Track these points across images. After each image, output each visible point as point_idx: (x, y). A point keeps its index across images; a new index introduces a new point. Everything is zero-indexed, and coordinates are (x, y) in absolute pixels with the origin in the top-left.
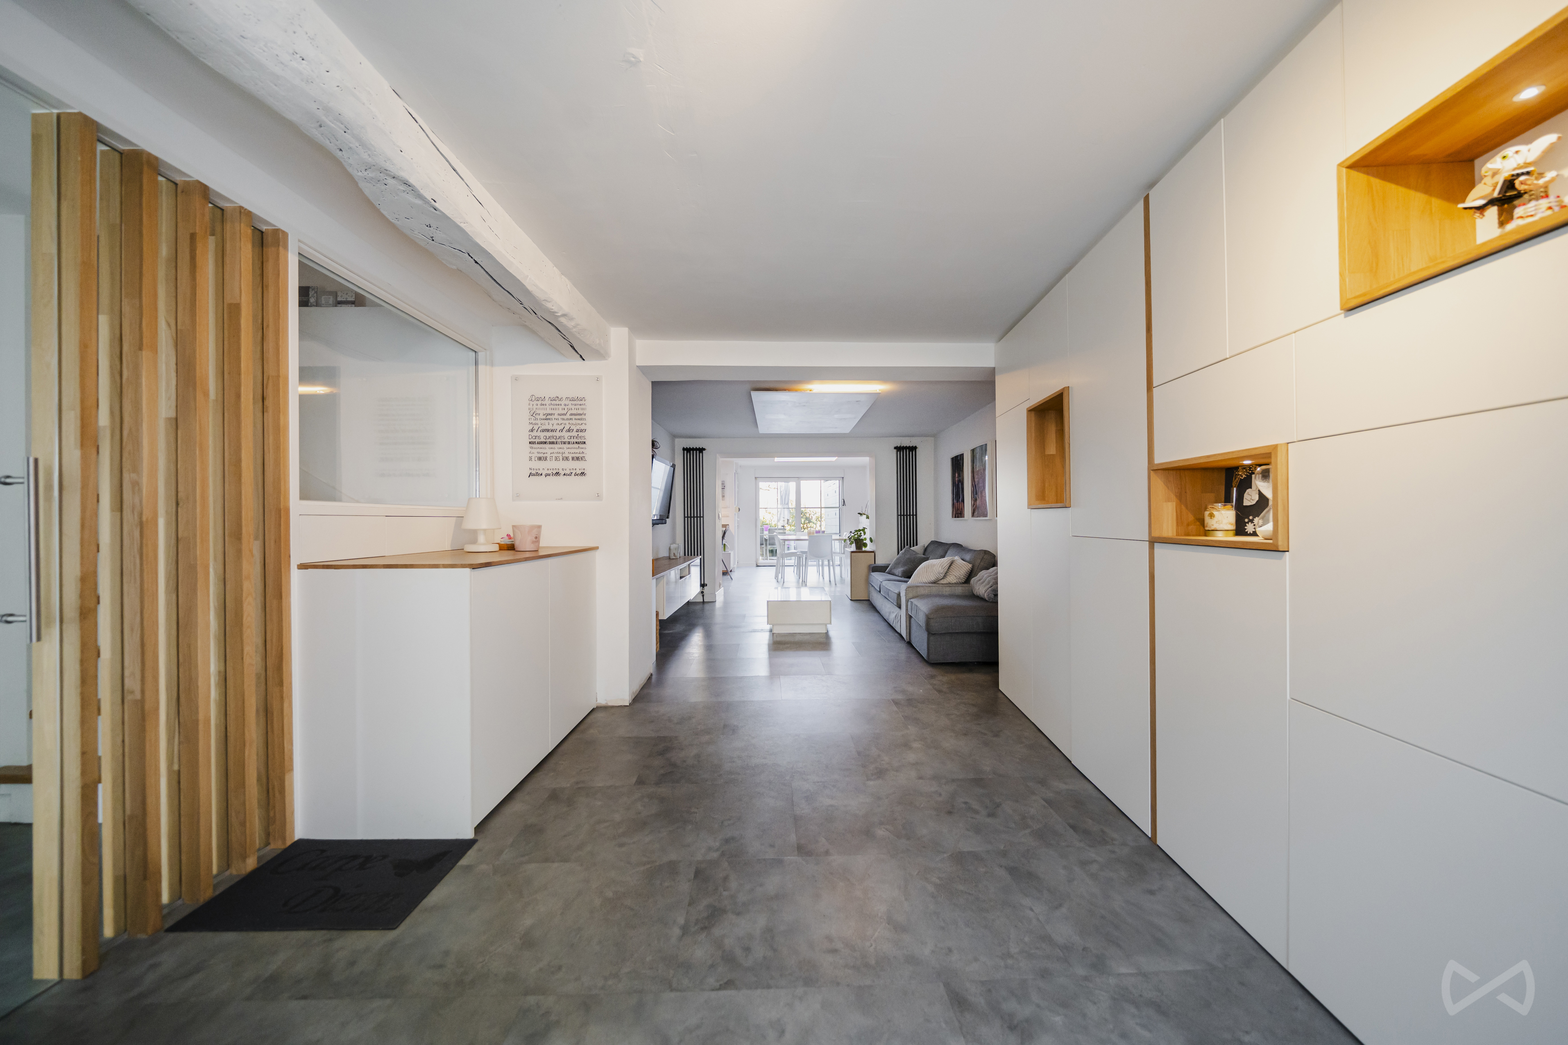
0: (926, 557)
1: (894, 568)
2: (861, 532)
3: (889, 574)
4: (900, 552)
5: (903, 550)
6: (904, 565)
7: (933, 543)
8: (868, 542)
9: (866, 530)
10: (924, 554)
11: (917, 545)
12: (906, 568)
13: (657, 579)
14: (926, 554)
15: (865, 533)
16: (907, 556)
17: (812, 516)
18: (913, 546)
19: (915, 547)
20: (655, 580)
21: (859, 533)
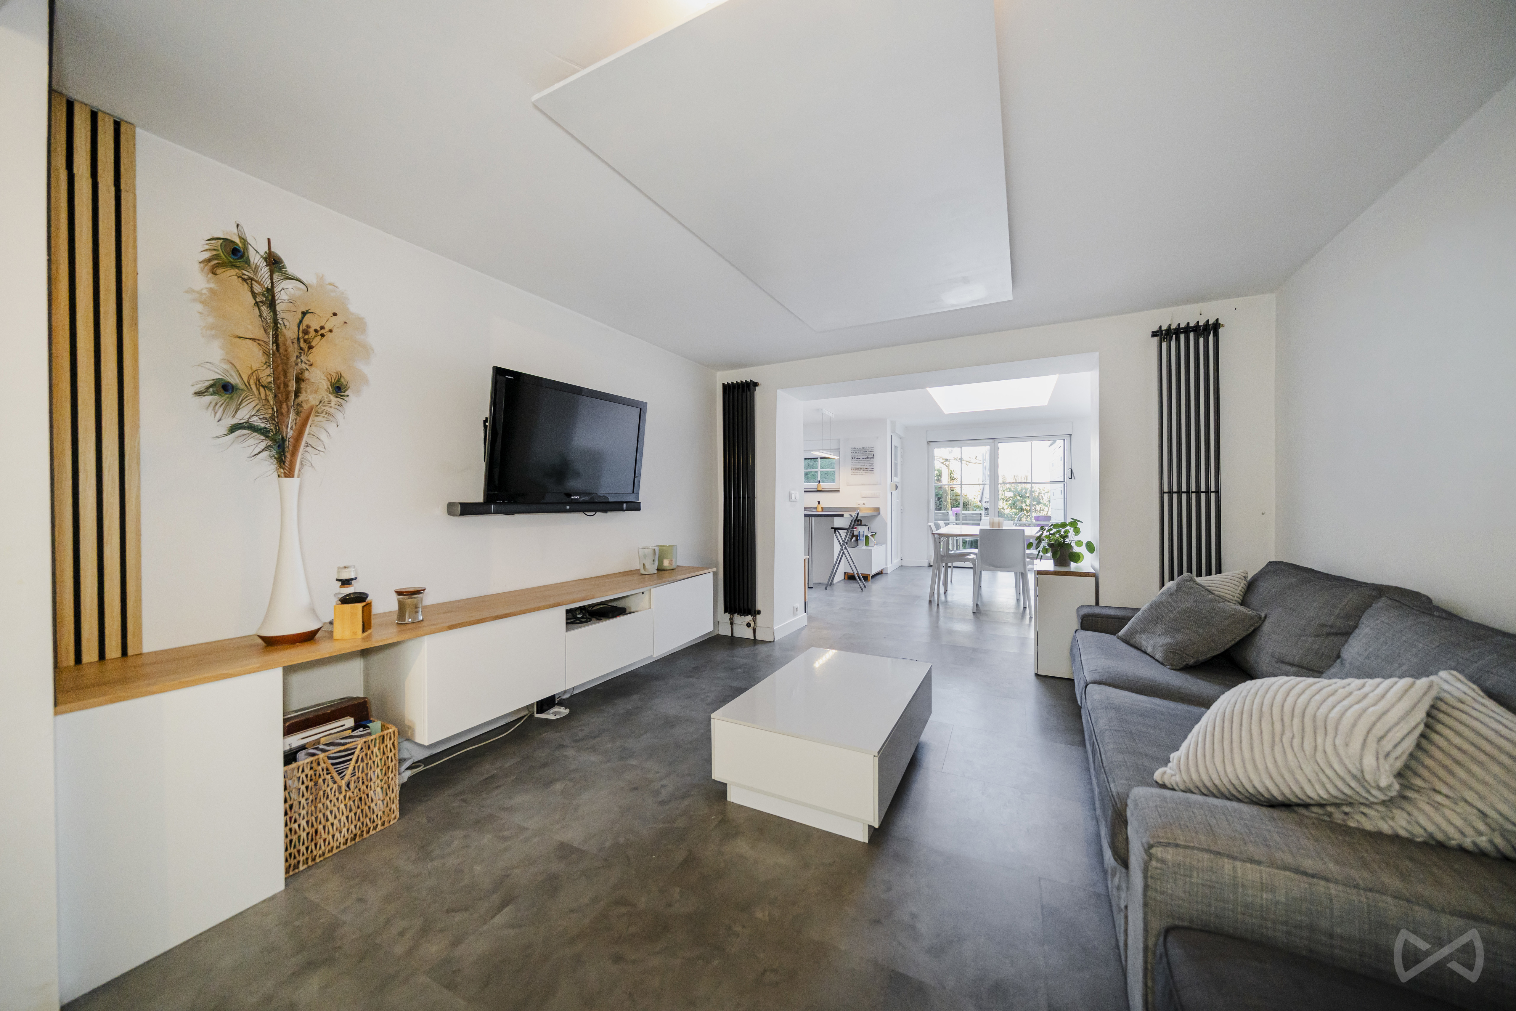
0: (1254, 613)
1: (1143, 631)
2: (1068, 528)
3: (1127, 642)
4: (1169, 584)
5: (1177, 579)
6: (1173, 629)
7: (1275, 568)
8: (1082, 550)
9: (1079, 525)
10: (1243, 603)
11: (1219, 571)
12: (1179, 637)
13: (289, 670)
14: (1255, 601)
15: (1077, 532)
16: (1187, 604)
17: (1043, 495)
18: (1209, 573)
19: (1214, 577)
20: (278, 673)
21: (1063, 530)
